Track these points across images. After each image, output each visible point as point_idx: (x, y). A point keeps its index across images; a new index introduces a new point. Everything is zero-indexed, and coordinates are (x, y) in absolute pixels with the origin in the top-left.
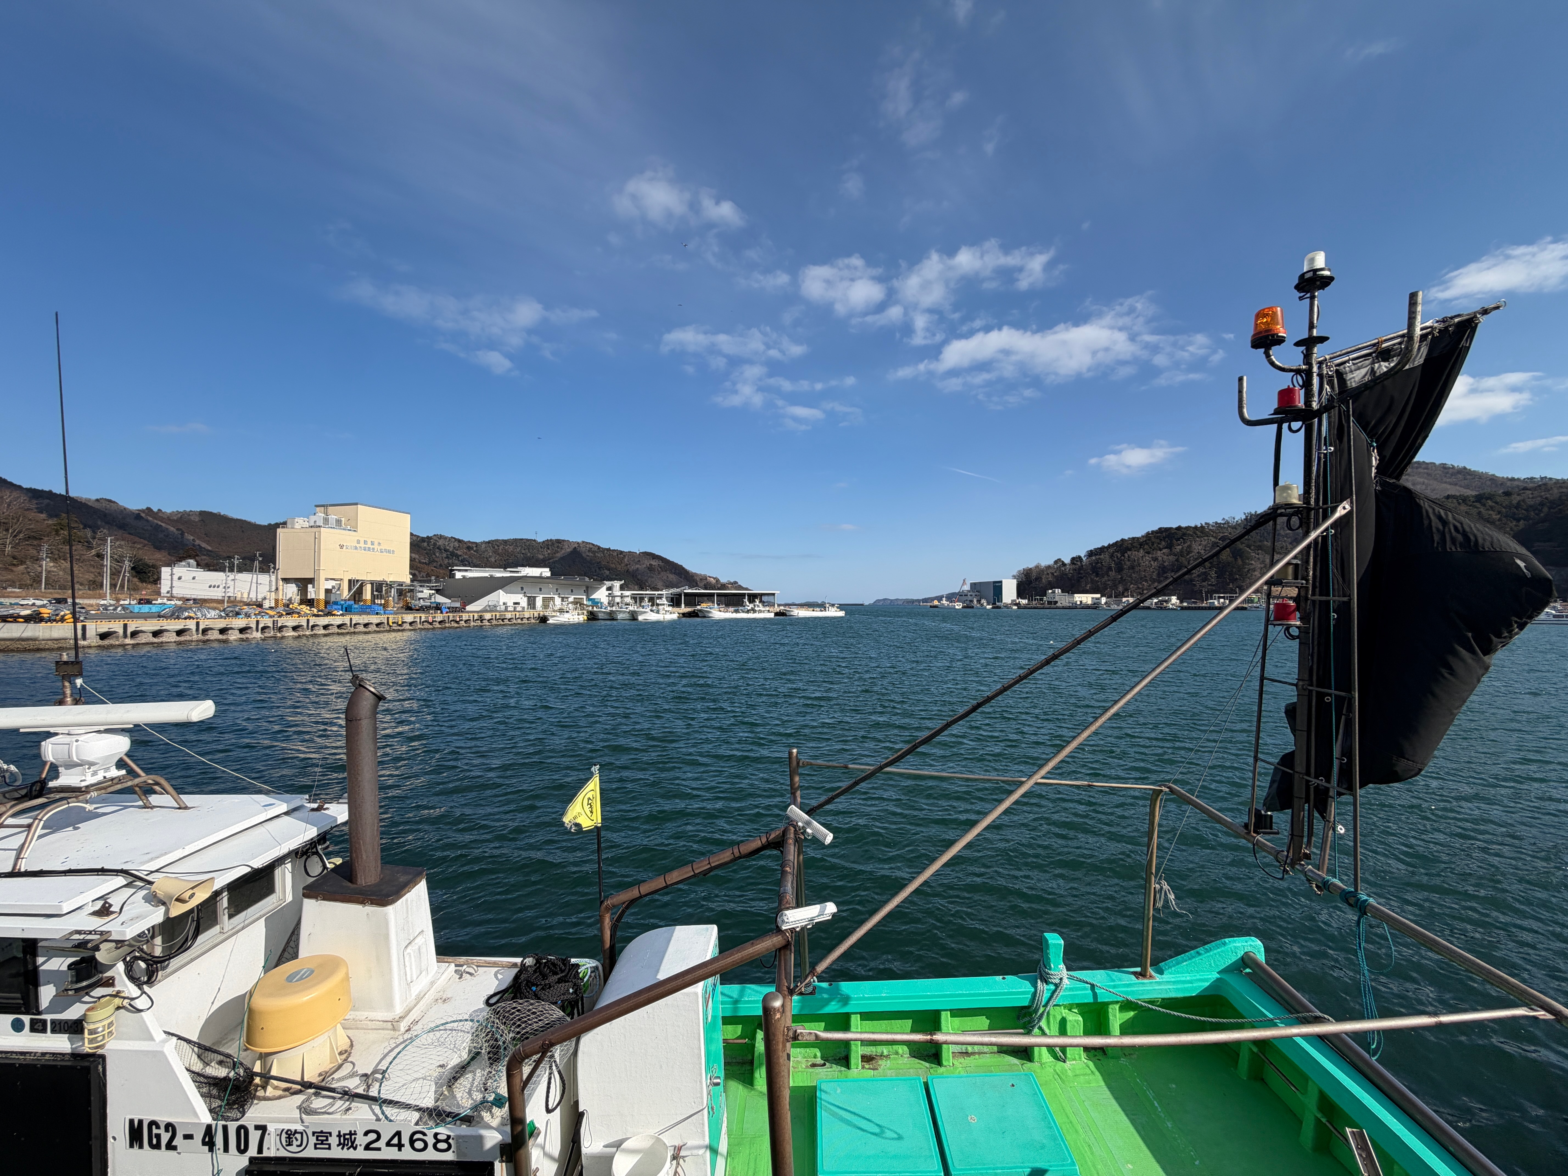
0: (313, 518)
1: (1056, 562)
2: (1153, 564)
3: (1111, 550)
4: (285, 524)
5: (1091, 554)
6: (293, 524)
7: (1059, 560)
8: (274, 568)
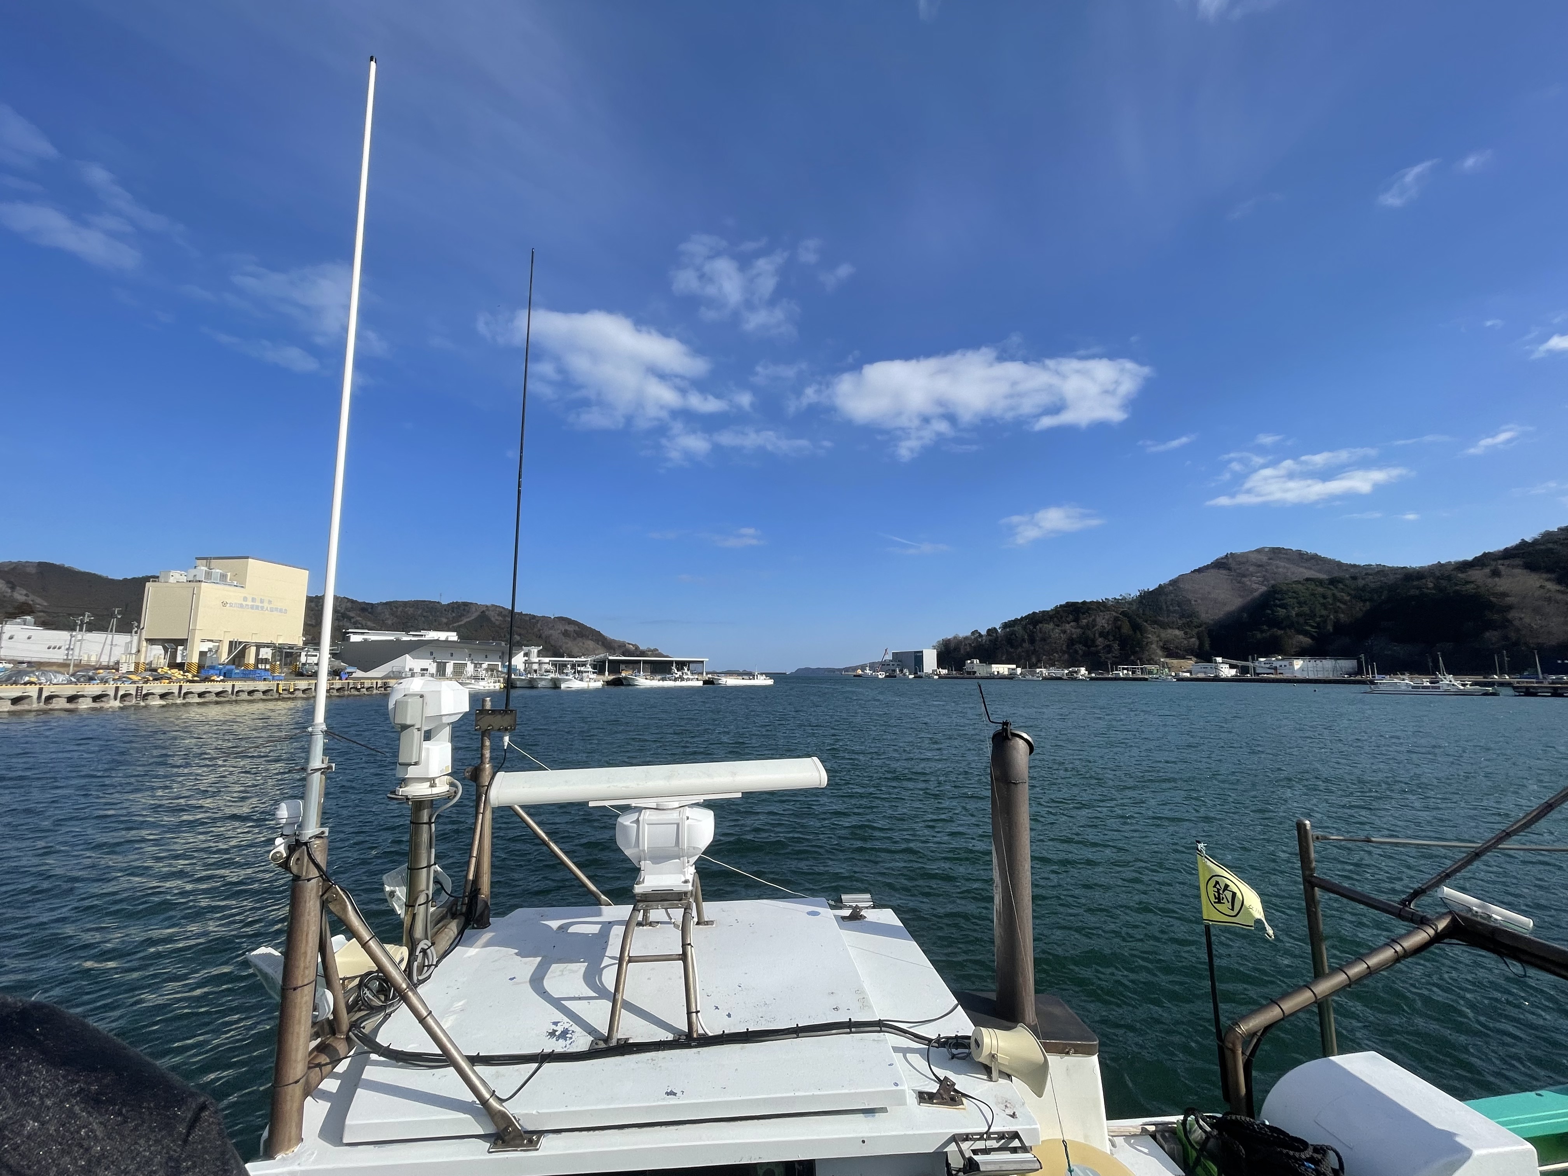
0: (193, 572)
1: (973, 633)
2: (1064, 636)
3: (1024, 623)
4: (155, 578)
5: (1005, 626)
6: (168, 577)
7: (976, 631)
8: (138, 627)
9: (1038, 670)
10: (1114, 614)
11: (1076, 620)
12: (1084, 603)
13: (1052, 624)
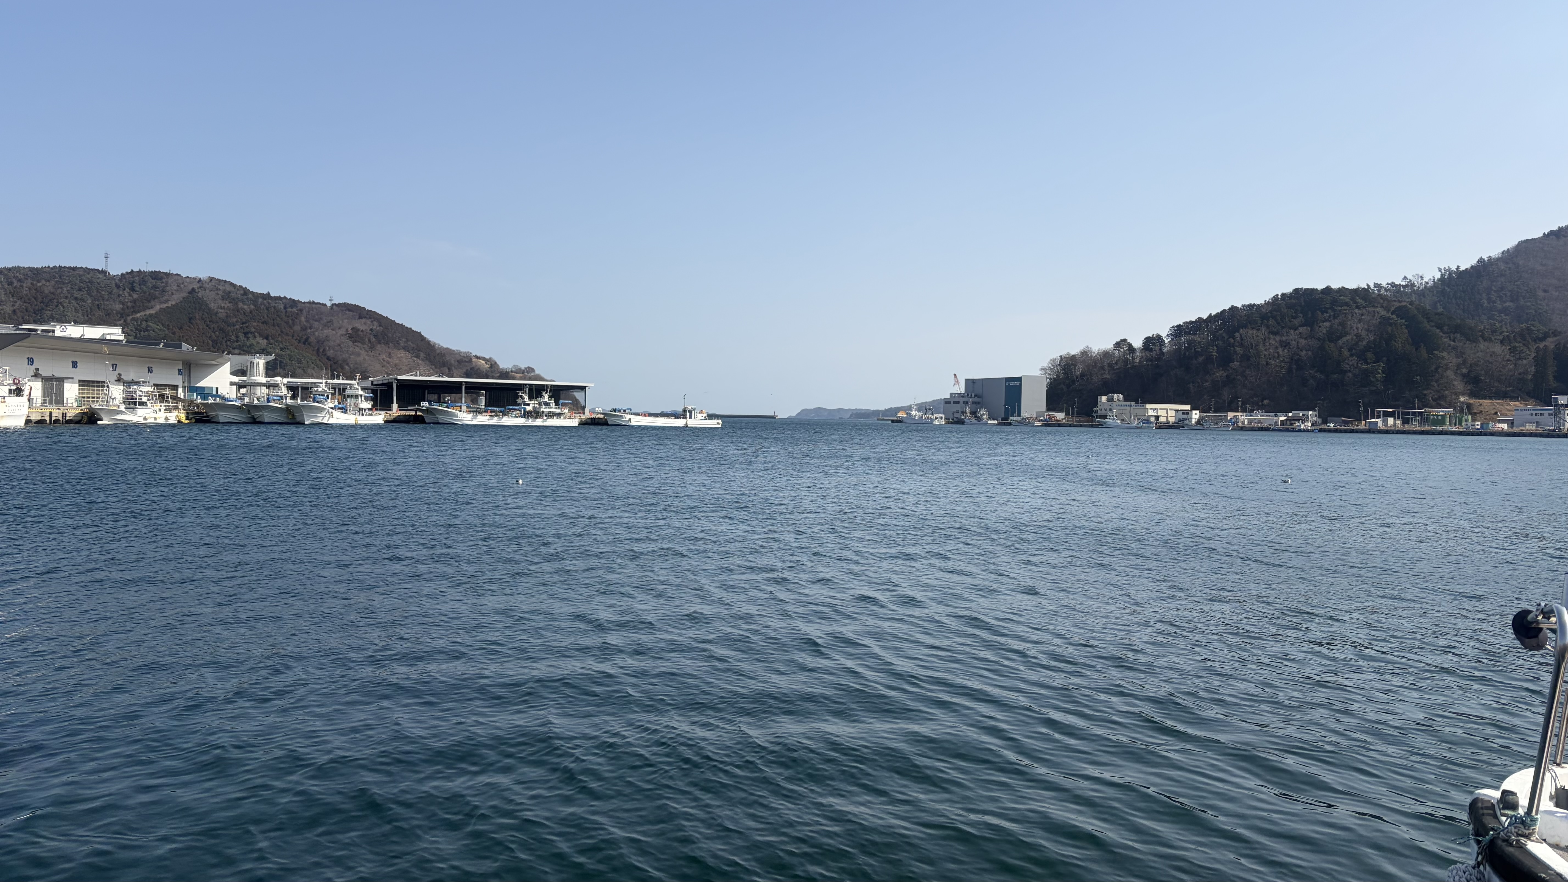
1: (1118, 345)
2: (1284, 353)
5: (1179, 331)
7: (1124, 340)
9: (1230, 415)
10: (1383, 313)
11: (1310, 322)
12: (1328, 290)
13: (1263, 329)
